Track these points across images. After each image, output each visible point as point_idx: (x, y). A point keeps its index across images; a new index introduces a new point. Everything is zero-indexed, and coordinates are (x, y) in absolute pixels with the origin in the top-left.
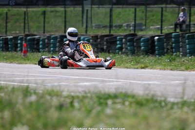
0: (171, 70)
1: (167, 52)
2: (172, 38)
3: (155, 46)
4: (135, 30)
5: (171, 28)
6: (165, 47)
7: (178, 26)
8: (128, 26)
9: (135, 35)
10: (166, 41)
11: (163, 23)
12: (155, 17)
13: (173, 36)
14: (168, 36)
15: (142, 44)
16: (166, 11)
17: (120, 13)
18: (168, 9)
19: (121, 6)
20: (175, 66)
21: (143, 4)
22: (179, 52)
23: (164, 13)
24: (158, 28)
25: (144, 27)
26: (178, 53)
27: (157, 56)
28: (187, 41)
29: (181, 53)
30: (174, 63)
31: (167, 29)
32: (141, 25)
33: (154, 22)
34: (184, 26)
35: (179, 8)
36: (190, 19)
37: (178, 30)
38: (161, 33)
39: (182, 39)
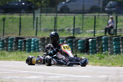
0: (101, 65)
1: (98, 51)
2: (102, 40)
3: (89, 46)
4: (74, 34)
5: (102, 32)
6: (97, 47)
7: (107, 31)
8: (69, 30)
9: (73, 37)
10: (98, 42)
11: (96, 28)
12: (90, 23)
13: (103, 39)
14: (99, 38)
15: (79, 44)
16: (98, 18)
17: (63, 20)
18: (100, 17)
19: (64, 14)
20: (104, 63)
21: (80, 13)
22: (108, 51)
23: (97, 20)
24: (92, 32)
25: (81, 31)
26: (106, 51)
27: (91, 54)
28: (114, 42)
29: (109, 52)
30: (103, 60)
31: (99, 32)
32: (78, 29)
33: (89, 27)
34: (112, 31)
35: (109, 16)
36: (116, 26)
37: (107, 34)
38: (94, 36)
39: (110, 41)
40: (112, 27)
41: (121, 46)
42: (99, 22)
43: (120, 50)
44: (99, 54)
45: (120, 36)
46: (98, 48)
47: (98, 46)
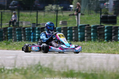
0: (7, 50)
1: (5, 39)
2: (7, 30)
5: (7, 24)
6: (3, 35)
7: (12, 23)
10: (4, 32)
11: (3, 21)
13: (8, 29)
14: (5, 29)
16: (4, 14)
18: (5, 13)
20: (10, 47)
23: (3, 15)
26: (11, 39)
28: (17, 32)
29: (13, 40)
30: (10, 45)
31: (4, 25)
34: (15, 23)
35: (12, 12)
36: (19, 19)
37: (11, 26)
38: (1, 27)
39: (14, 31)
40: (15, 21)
41: (22, 35)
42: (4, 17)
43: (22, 38)
44: (6, 41)
45: (21, 27)
46: (5, 37)
47: (5, 35)
